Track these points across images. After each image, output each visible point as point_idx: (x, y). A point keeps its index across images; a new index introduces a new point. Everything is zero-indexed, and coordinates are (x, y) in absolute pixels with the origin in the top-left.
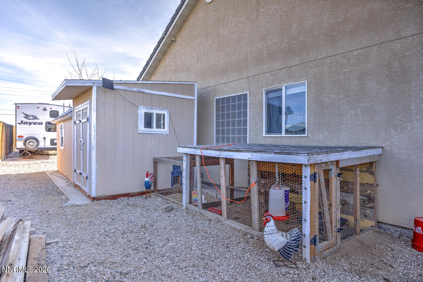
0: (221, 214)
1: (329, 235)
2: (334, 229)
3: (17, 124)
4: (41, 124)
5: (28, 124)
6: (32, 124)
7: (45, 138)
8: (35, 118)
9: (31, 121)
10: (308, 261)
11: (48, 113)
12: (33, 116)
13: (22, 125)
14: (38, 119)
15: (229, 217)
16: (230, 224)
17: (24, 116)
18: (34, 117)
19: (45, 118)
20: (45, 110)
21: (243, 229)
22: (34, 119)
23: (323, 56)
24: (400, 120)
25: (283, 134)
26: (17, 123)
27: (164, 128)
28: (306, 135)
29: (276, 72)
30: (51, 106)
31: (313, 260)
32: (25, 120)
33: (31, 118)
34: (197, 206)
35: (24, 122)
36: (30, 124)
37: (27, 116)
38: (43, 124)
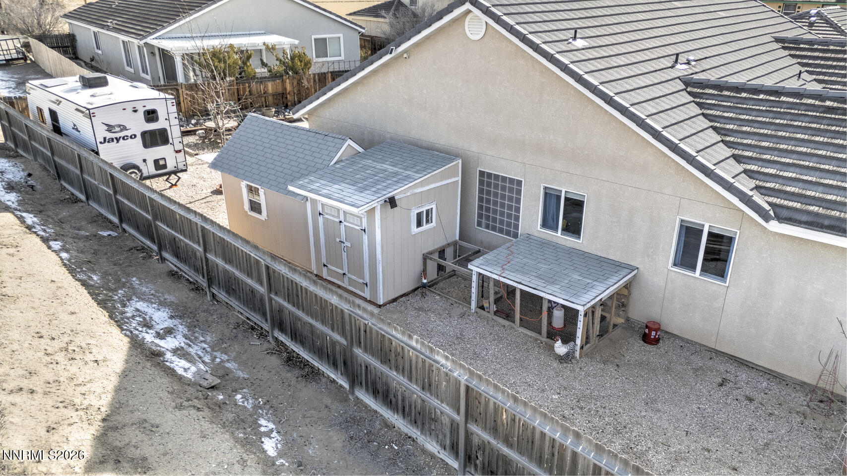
0: (514, 322)
1: (591, 341)
2: (595, 336)
3: (99, 145)
4: (134, 136)
5: (115, 140)
6: (121, 139)
7: (145, 161)
8: (124, 128)
9: (118, 135)
10: (578, 358)
11: (141, 114)
12: (120, 126)
13: (107, 143)
14: (127, 130)
15: (521, 326)
16: (522, 331)
17: (106, 128)
18: (122, 127)
19: (138, 125)
20: (135, 111)
21: (533, 335)
22: (121, 131)
23: (603, 179)
24: (652, 252)
25: (559, 234)
26: (98, 143)
27: (432, 222)
28: (581, 242)
29: (557, 172)
30: (144, 103)
31: (581, 357)
32: (109, 135)
33: (117, 129)
34: (489, 312)
35: (107, 139)
36: (118, 140)
37: (110, 128)
38: (137, 136)
